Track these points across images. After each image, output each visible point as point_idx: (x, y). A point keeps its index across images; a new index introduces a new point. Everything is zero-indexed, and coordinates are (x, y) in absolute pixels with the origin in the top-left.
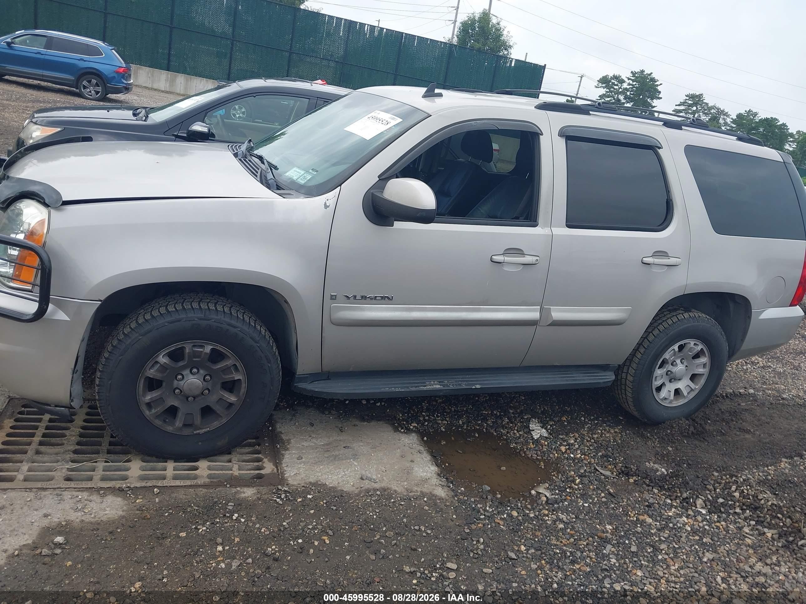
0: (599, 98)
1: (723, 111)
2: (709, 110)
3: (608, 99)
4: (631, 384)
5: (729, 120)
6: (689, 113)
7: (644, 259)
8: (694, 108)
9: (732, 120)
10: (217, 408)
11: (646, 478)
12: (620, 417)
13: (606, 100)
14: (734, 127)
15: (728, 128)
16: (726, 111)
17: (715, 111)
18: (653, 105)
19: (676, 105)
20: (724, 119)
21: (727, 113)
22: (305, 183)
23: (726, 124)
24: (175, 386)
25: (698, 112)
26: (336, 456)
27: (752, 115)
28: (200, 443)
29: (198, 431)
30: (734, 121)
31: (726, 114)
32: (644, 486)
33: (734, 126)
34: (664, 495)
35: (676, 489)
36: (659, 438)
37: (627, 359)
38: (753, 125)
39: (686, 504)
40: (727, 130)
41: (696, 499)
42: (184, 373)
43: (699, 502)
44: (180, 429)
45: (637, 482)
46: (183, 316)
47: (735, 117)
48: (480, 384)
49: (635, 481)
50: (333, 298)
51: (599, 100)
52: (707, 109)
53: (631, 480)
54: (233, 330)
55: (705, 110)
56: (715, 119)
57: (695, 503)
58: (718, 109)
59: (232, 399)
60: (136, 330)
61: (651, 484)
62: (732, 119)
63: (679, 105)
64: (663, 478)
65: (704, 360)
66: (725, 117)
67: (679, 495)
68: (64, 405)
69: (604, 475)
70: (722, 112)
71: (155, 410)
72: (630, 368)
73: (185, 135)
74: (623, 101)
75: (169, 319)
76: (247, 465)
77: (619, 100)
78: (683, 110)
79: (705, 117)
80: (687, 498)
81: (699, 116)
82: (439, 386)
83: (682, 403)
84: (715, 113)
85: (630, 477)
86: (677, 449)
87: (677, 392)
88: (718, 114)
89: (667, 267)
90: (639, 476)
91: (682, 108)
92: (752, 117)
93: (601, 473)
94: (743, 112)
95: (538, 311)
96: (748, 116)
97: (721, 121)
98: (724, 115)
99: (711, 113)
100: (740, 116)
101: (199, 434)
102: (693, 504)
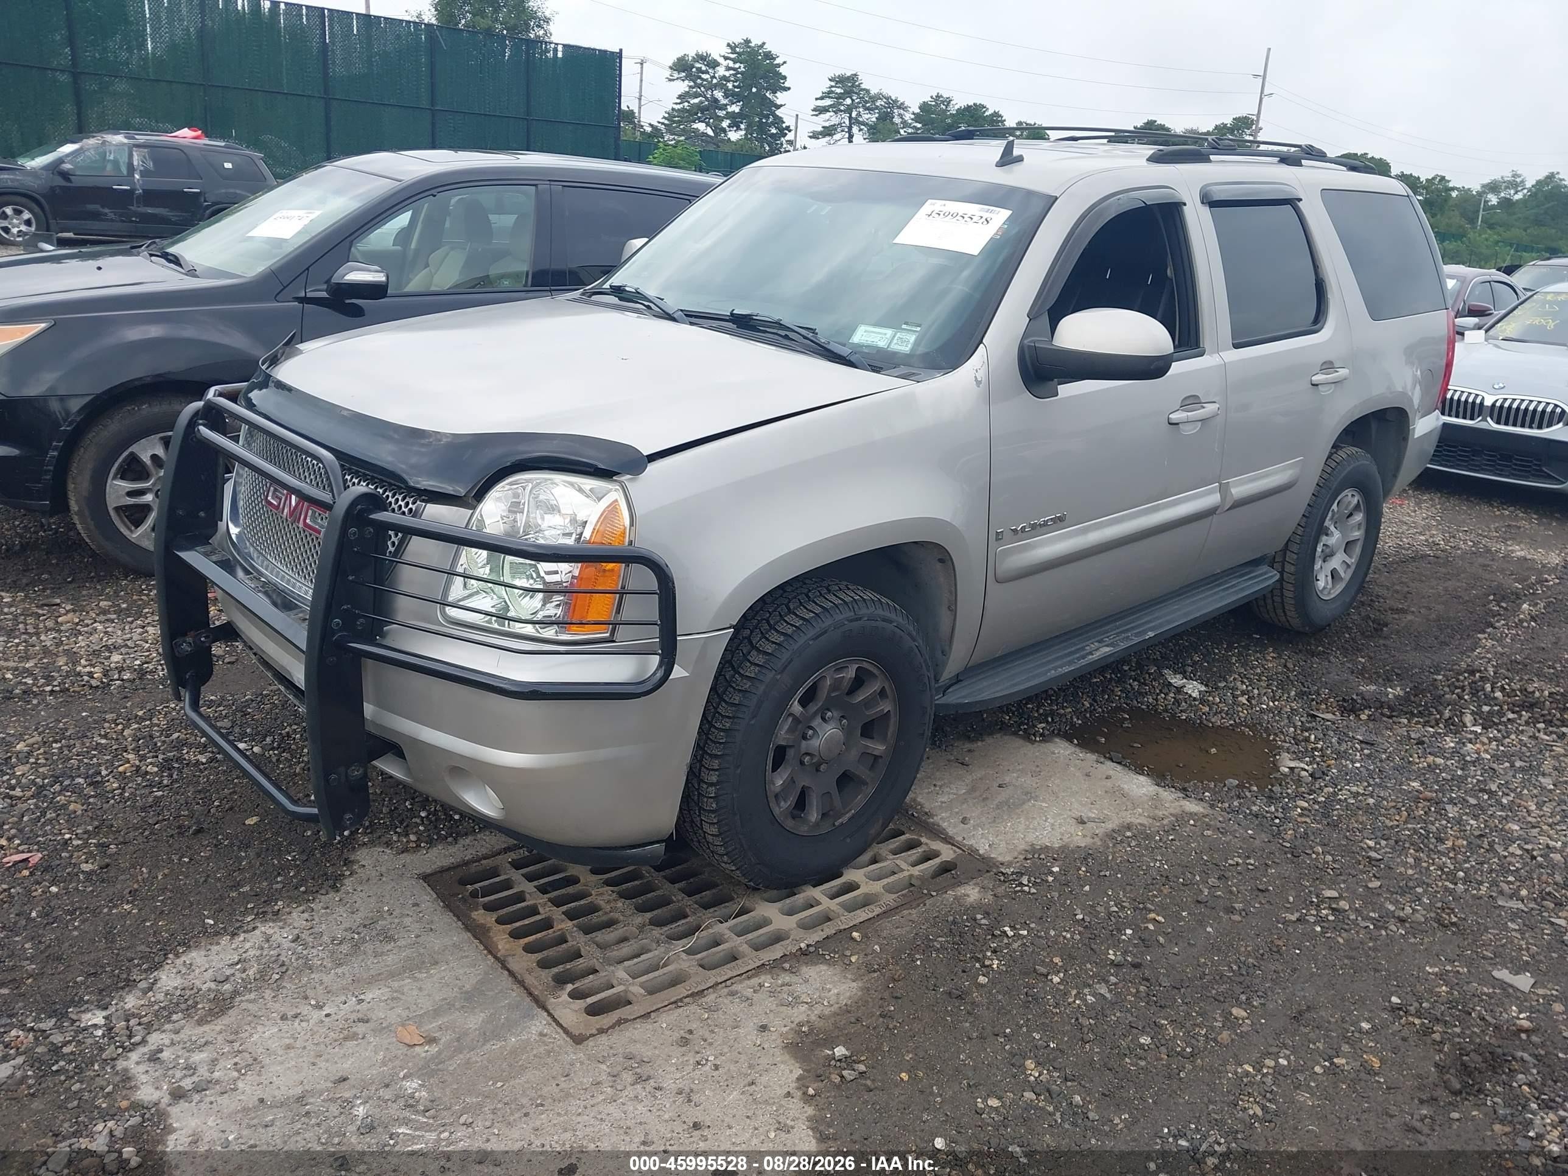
0: (679, 101)
1: (896, 101)
2: (873, 102)
3: (696, 101)
4: (1293, 578)
5: (908, 117)
6: (841, 111)
7: (1313, 378)
8: (848, 101)
9: (913, 116)
10: (862, 772)
11: (1382, 707)
12: (1255, 636)
13: (692, 102)
14: (919, 129)
15: (910, 131)
16: (901, 100)
17: (883, 103)
18: (779, 102)
19: (817, 99)
20: (900, 115)
21: (902, 104)
22: (912, 350)
23: (905, 124)
24: (803, 751)
25: (856, 108)
26: (1007, 802)
27: (943, 102)
28: (848, 840)
29: (840, 820)
30: (917, 118)
31: (902, 107)
32: (1385, 719)
33: (919, 126)
34: (1418, 723)
35: (1431, 709)
36: (1338, 649)
37: (1289, 540)
38: (949, 121)
39: (1454, 726)
40: (909, 133)
41: (1461, 716)
42: (814, 724)
43: (1468, 719)
44: (817, 824)
45: (1373, 717)
46: (828, 622)
47: (918, 111)
48: (1151, 629)
49: (1369, 716)
50: (999, 536)
51: (679, 104)
52: (869, 101)
53: (1364, 717)
54: (890, 627)
55: (866, 102)
56: (885, 117)
57: (1461, 721)
58: (887, 98)
59: (878, 748)
60: (767, 666)
61: (1394, 714)
62: (914, 114)
63: (822, 98)
64: (1405, 700)
65: (1359, 517)
66: (902, 111)
67: (1438, 716)
68: (655, 839)
69: (1328, 721)
70: (894, 104)
71: (785, 802)
72: (1288, 553)
73: (324, 294)
74: (724, 101)
75: (811, 633)
76: (909, 856)
77: (716, 101)
78: (830, 106)
79: (869, 115)
80: (1450, 718)
81: (859, 115)
82: (1107, 649)
83: (1340, 590)
84: (885, 107)
85: (1358, 713)
86: (1371, 658)
87: (1334, 574)
88: (889, 107)
89: (1333, 385)
90: (1370, 708)
91: (828, 102)
92: (944, 107)
93: (1323, 719)
94: (927, 99)
95: (1216, 492)
96: (937, 105)
97: (897, 120)
98: (899, 108)
99: (877, 108)
100: (924, 107)
101: (842, 824)
102: (1461, 724)
